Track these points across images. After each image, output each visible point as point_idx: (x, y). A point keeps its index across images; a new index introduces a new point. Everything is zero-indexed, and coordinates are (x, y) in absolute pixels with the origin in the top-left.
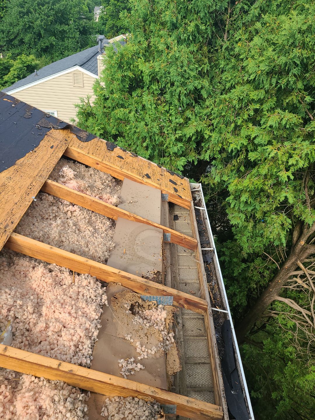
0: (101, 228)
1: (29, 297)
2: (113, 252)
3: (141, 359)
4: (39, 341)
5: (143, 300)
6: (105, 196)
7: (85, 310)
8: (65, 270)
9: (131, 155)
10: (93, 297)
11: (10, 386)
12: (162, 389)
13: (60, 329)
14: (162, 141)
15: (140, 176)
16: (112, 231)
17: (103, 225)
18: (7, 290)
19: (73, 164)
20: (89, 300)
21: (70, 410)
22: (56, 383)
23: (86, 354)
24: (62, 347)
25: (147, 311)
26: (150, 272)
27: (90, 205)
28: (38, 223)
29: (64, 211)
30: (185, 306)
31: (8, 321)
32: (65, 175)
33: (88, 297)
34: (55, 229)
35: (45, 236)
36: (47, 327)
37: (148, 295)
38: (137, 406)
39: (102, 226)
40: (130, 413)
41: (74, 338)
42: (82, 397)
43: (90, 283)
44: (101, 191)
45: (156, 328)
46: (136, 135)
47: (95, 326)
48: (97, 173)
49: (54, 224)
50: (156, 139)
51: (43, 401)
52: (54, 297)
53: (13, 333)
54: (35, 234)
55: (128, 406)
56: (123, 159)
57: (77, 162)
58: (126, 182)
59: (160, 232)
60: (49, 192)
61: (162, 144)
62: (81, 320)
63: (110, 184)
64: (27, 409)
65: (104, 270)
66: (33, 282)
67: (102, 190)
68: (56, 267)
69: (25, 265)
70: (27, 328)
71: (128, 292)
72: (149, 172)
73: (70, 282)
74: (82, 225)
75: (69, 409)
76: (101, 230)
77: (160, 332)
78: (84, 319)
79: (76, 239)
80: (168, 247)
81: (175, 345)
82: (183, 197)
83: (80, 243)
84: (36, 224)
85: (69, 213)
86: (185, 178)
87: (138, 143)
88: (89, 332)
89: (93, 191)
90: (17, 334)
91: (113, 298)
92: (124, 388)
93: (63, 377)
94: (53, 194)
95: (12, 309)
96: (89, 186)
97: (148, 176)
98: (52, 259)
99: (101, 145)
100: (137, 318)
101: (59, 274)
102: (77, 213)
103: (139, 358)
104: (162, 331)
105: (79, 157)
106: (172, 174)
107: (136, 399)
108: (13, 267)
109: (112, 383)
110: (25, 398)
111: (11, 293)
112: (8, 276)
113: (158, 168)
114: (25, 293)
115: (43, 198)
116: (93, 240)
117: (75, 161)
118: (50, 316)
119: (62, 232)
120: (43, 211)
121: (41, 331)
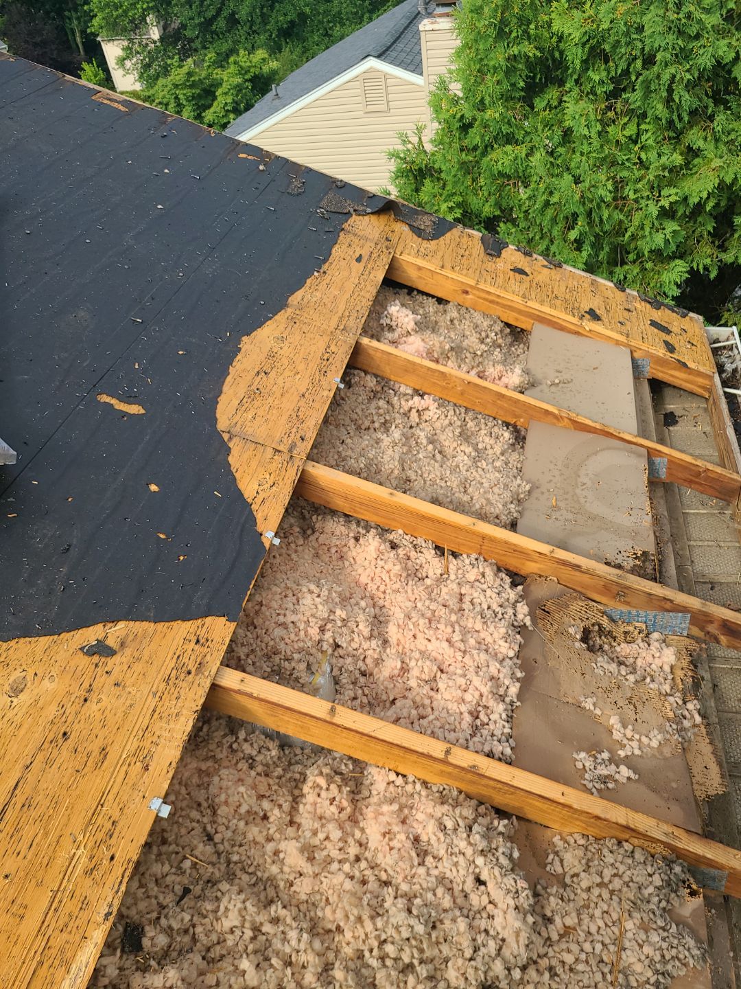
0: (492, 448)
1: (357, 604)
2: (527, 504)
3: (627, 756)
4: (391, 699)
5: (612, 620)
6: (491, 370)
7: (482, 635)
8: (424, 545)
9: (546, 263)
10: (495, 606)
11: (348, 789)
12: (687, 831)
13: (433, 675)
14: (621, 222)
15: (574, 316)
16: (519, 454)
17: (496, 441)
18: (313, 587)
19: (408, 297)
20: (489, 613)
21: (482, 851)
22: (441, 789)
23: (498, 733)
24: (444, 714)
25: (623, 645)
26: (623, 553)
27: (462, 393)
28: (350, 437)
29: (402, 411)
30: (723, 639)
31: (322, 652)
32: (394, 324)
33: (485, 607)
34: (390, 452)
35: (371, 469)
36: (405, 669)
37: (625, 609)
38: (630, 861)
39: (492, 442)
40: (615, 875)
41: (468, 697)
42: (505, 826)
43: (484, 576)
44: (481, 360)
45: (652, 686)
46: (550, 212)
47: (510, 673)
48: (467, 316)
49: (386, 440)
50: (604, 218)
51: (421, 826)
52: (410, 604)
53: (334, 677)
54: (350, 463)
55: (610, 859)
56: (527, 275)
57: (415, 293)
58: (539, 334)
59: (640, 456)
60: (365, 367)
61: (620, 230)
62: (476, 656)
63: (500, 341)
64: (390, 840)
65: (515, 545)
66: (360, 571)
67: (482, 355)
68: (405, 537)
69: (338, 533)
70: (363, 669)
71: (575, 599)
72: (596, 303)
73: (439, 572)
74: (448, 440)
75: (480, 849)
76: (490, 452)
77: (662, 698)
78: (483, 656)
79: (439, 474)
80: (660, 492)
81: (703, 730)
82: (691, 365)
83: (448, 484)
84: (349, 441)
85: (414, 414)
86: (691, 314)
87: (555, 233)
88: (498, 686)
89: (461, 360)
90: (344, 681)
91: (540, 610)
92: (598, 818)
93: (456, 778)
94: (374, 371)
95: (327, 627)
96: (452, 349)
97: (593, 315)
98: (394, 519)
99: (470, 243)
100: (601, 660)
101: (413, 554)
102: (431, 413)
103: (622, 753)
104: (667, 695)
105: (420, 277)
106: (657, 305)
107: (626, 845)
108: (312, 538)
109: (568, 803)
110: (382, 814)
111: (322, 594)
112: (306, 557)
113: (618, 293)
114: (348, 595)
115: (353, 381)
116: (478, 476)
117: (411, 290)
118: (407, 646)
119: (407, 458)
120: (357, 410)
121: (391, 678)
